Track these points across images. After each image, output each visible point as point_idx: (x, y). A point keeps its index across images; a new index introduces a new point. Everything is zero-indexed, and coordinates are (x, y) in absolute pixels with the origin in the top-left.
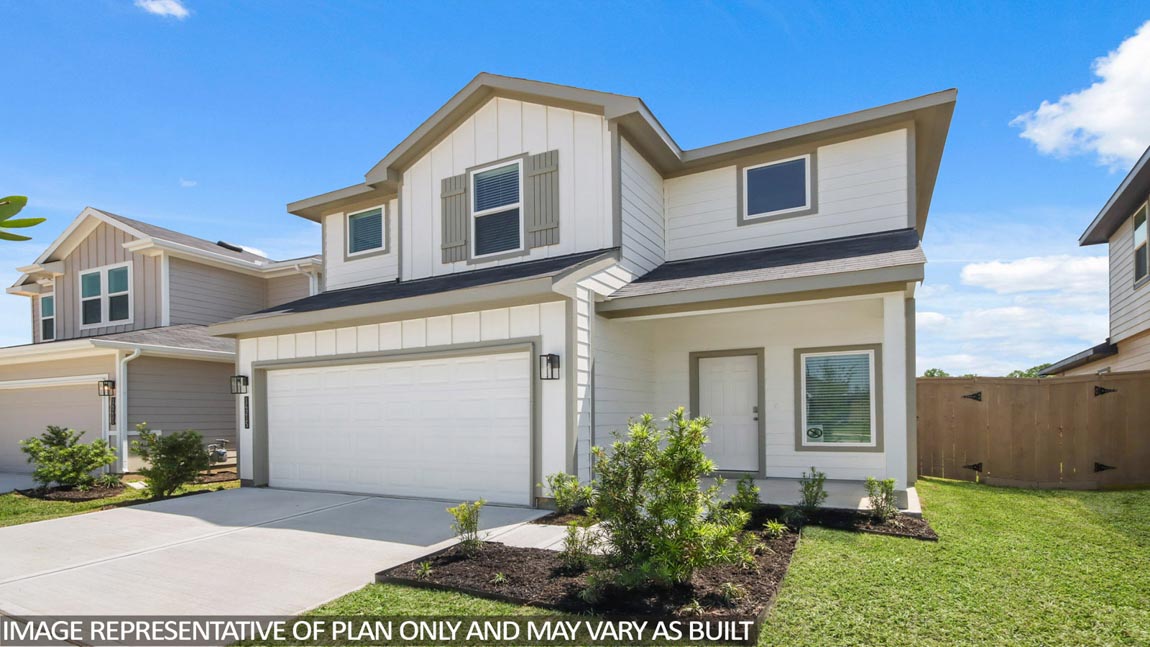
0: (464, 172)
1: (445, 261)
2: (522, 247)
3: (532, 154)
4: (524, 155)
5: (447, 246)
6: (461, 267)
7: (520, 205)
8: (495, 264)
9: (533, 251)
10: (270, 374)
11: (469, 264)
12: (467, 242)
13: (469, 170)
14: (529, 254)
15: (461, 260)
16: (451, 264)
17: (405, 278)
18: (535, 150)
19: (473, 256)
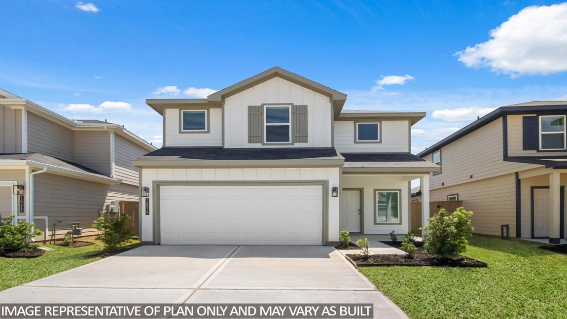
0: (261, 105)
1: (250, 142)
2: (290, 142)
3: (294, 104)
4: (292, 104)
5: (251, 136)
6: (258, 146)
7: (290, 124)
8: (277, 147)
9: (295, 144)
10: (162, 188)
11: (262, 145)
12: (262, 136)
13: (263, 105)
14: (293, 145)
15: (259, 143)
16: (253, 144)
17: (226, 146)
18: (297, 103)
19: (265, 142)
